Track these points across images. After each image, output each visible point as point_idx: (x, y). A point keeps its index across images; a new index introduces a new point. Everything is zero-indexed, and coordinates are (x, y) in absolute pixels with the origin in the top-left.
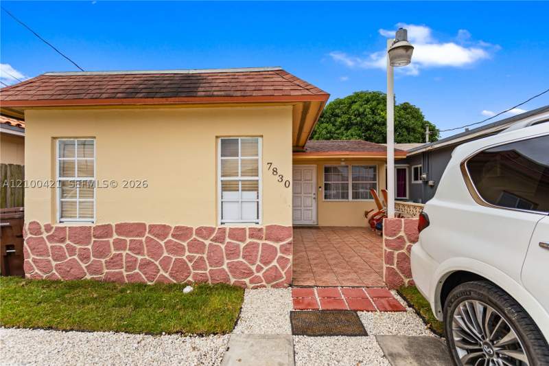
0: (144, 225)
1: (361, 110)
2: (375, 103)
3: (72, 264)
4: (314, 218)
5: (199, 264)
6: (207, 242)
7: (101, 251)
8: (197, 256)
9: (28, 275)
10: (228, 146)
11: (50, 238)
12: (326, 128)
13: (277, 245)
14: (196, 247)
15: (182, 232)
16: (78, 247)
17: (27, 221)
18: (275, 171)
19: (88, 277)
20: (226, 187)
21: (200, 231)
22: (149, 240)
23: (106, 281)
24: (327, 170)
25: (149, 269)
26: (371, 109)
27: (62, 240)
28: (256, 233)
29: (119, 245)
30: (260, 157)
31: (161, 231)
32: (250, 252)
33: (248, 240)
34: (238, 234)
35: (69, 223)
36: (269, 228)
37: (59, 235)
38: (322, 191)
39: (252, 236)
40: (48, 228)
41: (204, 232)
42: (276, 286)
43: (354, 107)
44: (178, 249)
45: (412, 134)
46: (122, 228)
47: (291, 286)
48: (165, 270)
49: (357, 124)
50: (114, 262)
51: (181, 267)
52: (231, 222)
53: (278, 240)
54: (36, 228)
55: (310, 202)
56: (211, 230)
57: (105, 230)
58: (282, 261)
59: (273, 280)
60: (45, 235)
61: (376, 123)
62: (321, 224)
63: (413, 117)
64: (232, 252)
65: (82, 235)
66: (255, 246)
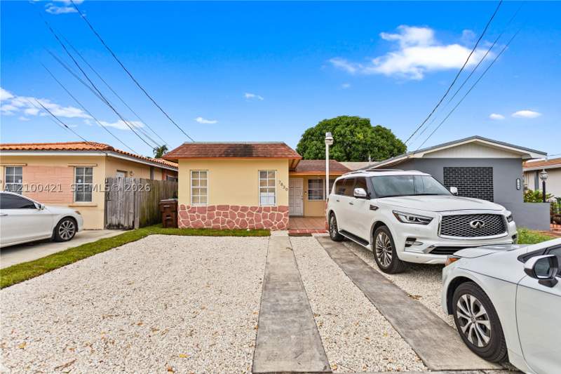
0: (228, 206)
1: (342, 132)
2: (353, 126)
3: (199, 222)
4: (302, 212)
5: (251, 222)
6: (255, 213)
7: (211, 217)
8: (250, 218)
9: (180, 227)
10: (263, 174)
11: (190, 211)
12: (316, 145)
13: (283, 214)
14: (250, 214)
15: (244, 209)
16: (201, 215)
17: (179, 205)
18: (282, 184)
19: (205, 227)
20: (262, 191)
21: (252, 208)
22: (231, 212)
23: (213, 228)
24: (310, 181)
25: (231, 224)
26: (350, 131)
27: (194, 212)
28: (274, 209)
29: (218, 214)
30: (276, 179)
31: (236, 208)
32: (272, 217)
33: (271, 212)
34: (267, 209)
35: (196, 205)
36: (279, 207)
37: (193, 210)
38: (307, 194)
39: (273, 210)
40: (188, 207)
41: (254, 208)
42: (283, 230)
43: (338, 129)
44: (242, 216)
45: (381, 151)
46: (220, 207)
47: (288, 229)
48: (237, 224)
49: (339, 142)
50: (217, 221)
51: (244, 223)
52: (264, 205)
53: (283, 212)
54: (183, 207)
55: (299, 201)
56: (256, 208)
57: (212, 208)
58: (285, 220)
59: (281, 228)
60: (187, 210)
61: (354, 142)
62: (306, 215)
63: (383, 138)
64: (265, 217)
65: (202, 210)
66: (274, 214)
